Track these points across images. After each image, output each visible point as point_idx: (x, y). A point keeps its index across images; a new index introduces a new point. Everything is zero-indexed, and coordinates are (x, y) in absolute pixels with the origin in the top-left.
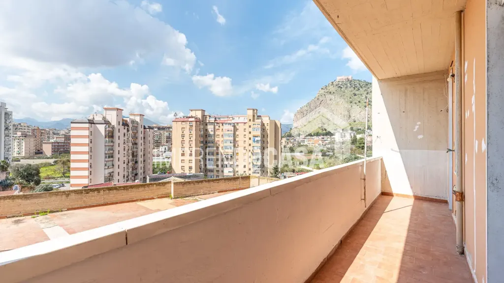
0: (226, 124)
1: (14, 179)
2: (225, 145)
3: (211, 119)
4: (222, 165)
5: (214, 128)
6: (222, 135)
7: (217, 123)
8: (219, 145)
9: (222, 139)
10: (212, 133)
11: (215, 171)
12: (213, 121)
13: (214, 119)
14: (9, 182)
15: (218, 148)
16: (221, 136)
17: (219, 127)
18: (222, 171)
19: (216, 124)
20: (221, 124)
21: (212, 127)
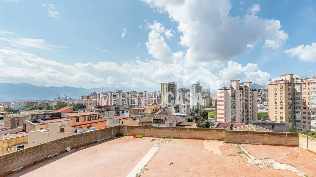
0: (312, 83)
1: (199, 116)
2: (311, 101)
3: (298, 81)
4: (309, 118)
5: (301, 88)
6: (309, 93)
7: (304, 83)
8: (306, 101)
9: (309, 96)
10: (299, 91)
11: (302, 122)
12: (300, 82)
13: (300, 80)
14: (197, 117)
15: (304, 103)
16: (307, 94)
17: (306, 86)
18: (309, 123)
19: (302, 84)
20: (308, 84)
21: (299, 86)
